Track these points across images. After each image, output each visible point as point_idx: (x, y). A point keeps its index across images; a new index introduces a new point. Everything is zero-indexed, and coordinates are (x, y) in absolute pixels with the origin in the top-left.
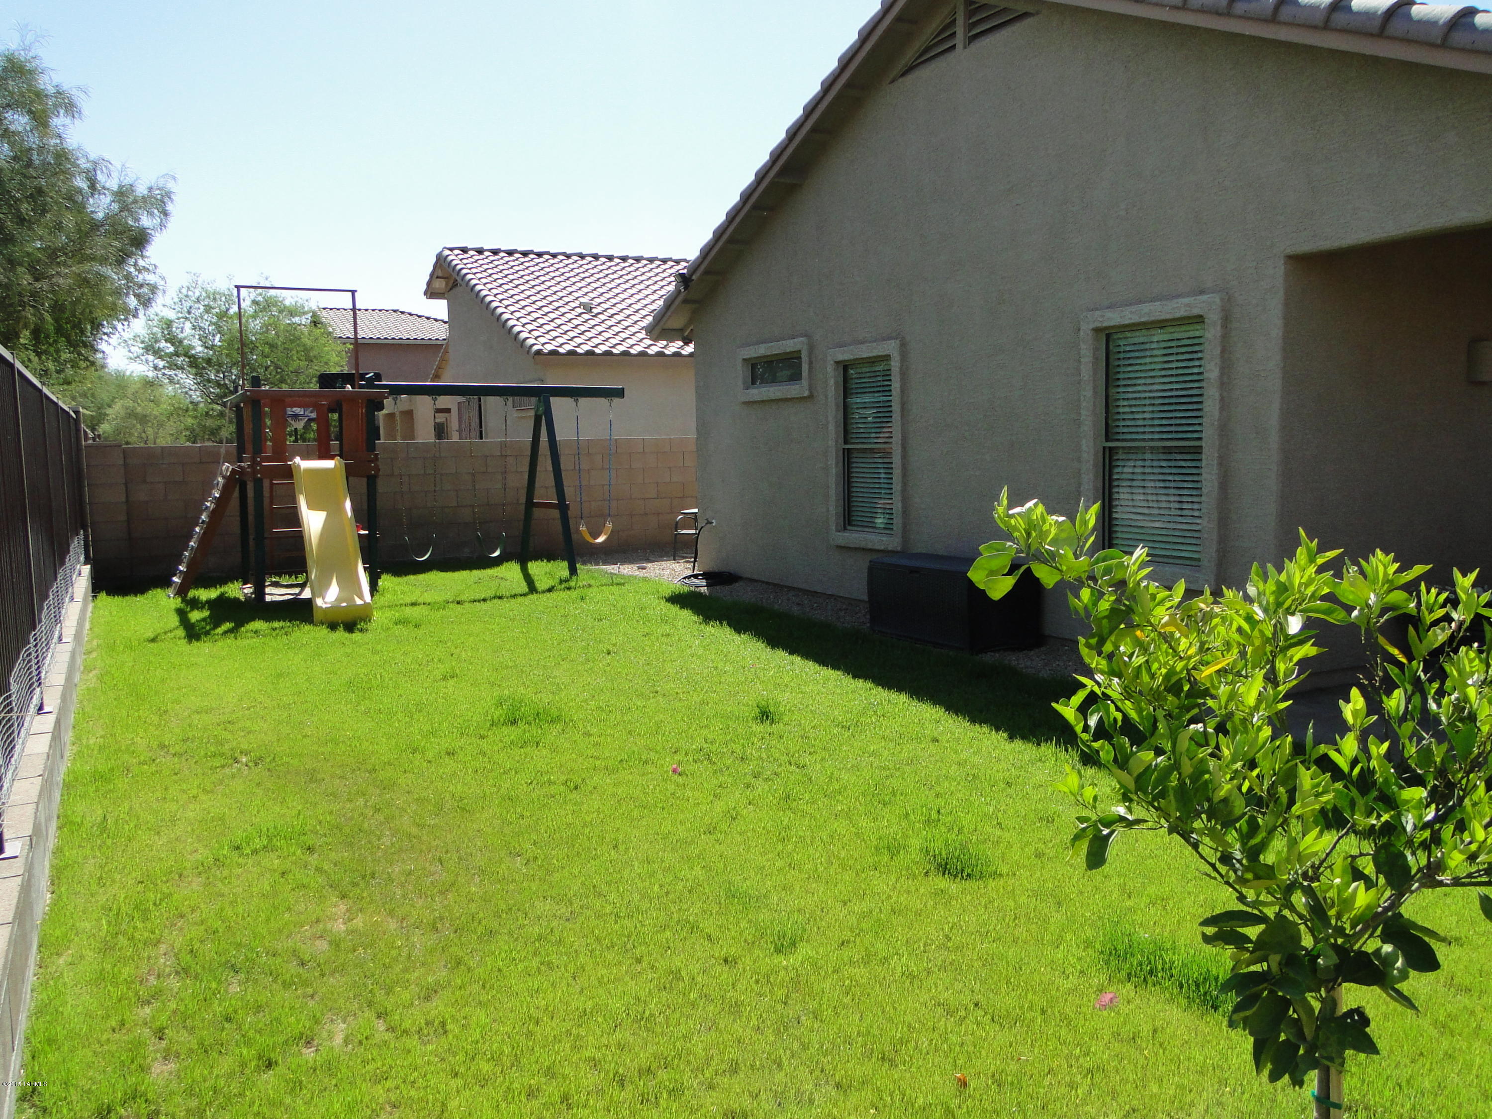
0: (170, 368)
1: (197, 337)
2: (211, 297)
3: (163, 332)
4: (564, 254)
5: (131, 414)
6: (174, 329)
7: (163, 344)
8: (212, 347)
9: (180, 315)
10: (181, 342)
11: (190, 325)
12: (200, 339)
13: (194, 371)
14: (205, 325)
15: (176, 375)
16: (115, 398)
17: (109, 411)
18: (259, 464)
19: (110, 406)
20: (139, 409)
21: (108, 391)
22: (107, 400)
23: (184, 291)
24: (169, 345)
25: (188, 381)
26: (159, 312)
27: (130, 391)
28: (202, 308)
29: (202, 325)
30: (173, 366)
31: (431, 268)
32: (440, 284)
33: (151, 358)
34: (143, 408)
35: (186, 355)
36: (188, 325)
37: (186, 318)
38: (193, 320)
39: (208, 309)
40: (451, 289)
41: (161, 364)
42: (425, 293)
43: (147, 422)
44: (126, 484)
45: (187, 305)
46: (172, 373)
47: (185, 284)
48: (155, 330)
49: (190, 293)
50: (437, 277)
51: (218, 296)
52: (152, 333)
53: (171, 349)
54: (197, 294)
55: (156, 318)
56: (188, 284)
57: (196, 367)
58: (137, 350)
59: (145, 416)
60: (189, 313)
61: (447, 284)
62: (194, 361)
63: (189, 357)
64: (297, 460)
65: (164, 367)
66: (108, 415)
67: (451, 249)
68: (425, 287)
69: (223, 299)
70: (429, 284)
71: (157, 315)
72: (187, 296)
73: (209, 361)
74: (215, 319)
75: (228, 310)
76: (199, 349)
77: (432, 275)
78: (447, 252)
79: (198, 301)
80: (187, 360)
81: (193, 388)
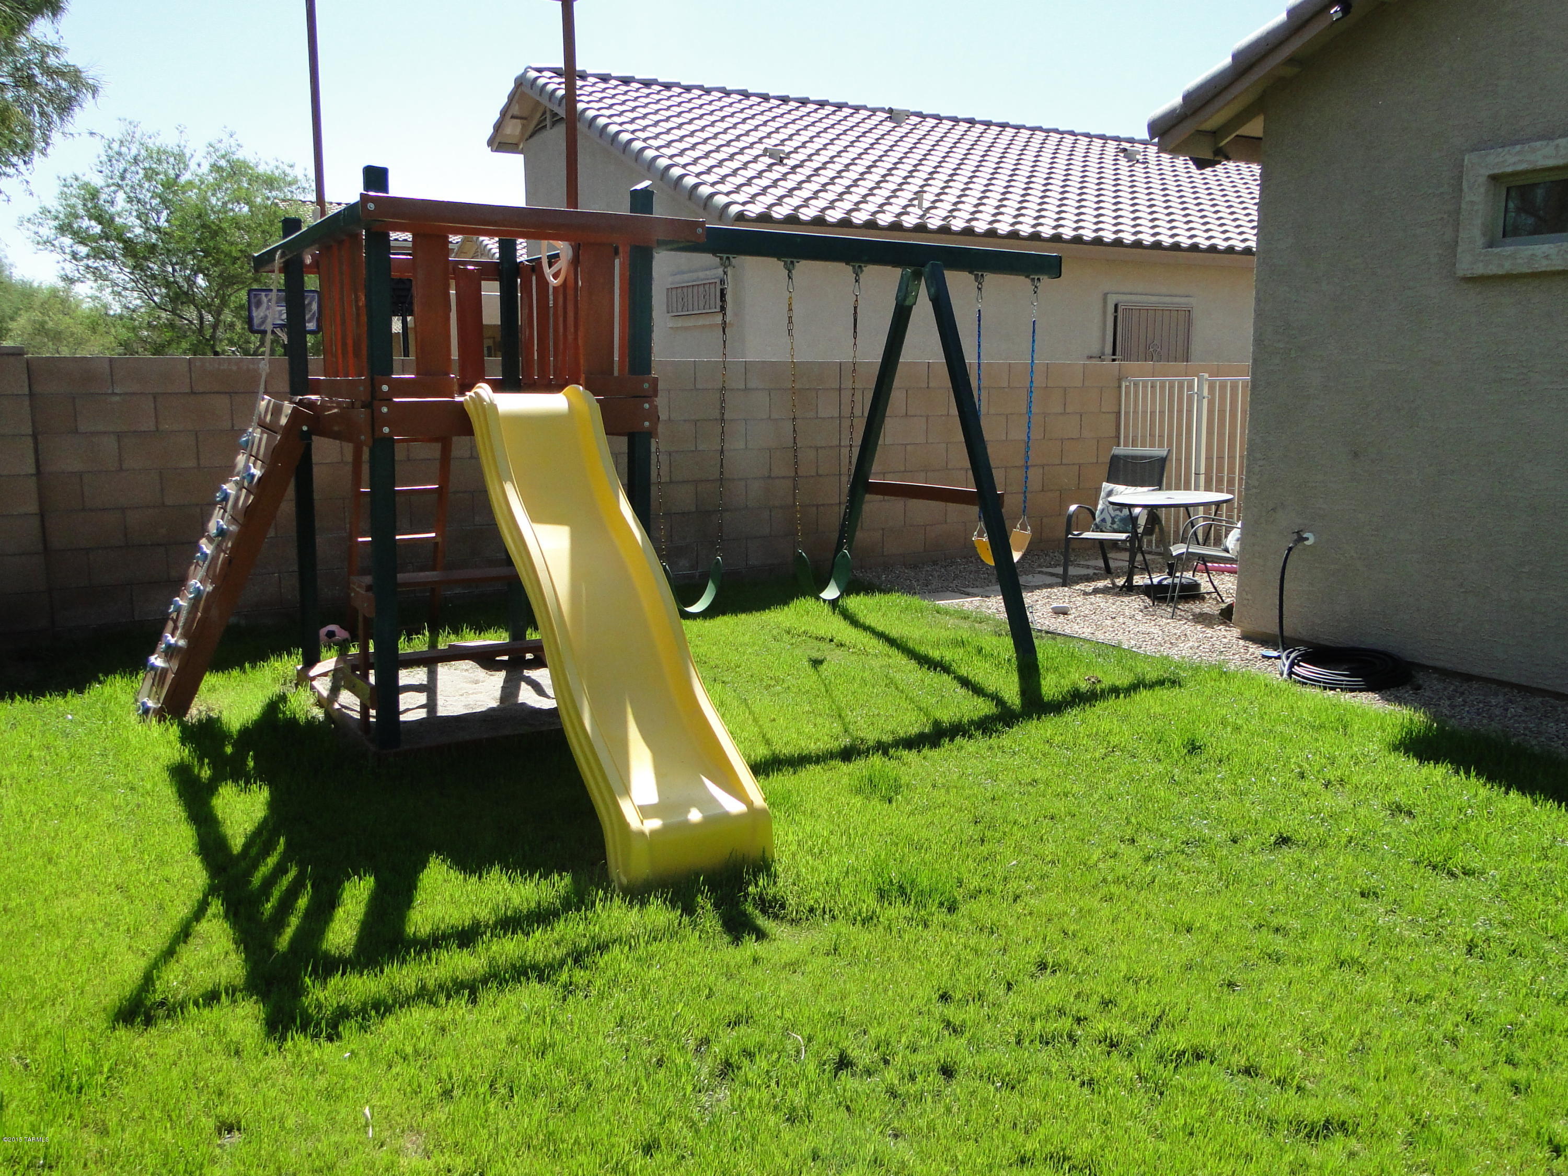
0: (95, 257)
1: (135, 214)
2: (155, 156)
3: (84, 205)
4: (700, 87)
5: (41, 329)
6: (101, 202)
7: (86, 223)
8: (158, 230)
9: (110, 181)
10: (112, 219)
11: (124, 196)
12: (138, 217)
13: (130, 262)
14: (146, 196)
15: (105, 268)
16: (20, 309)
17: (12, 325)
18: (387, 400)
19: (12, 319)
20: (50, 324)
21: (9, 300)
22: (9, 312)
23: (116, 146)
24: (93, 223)
25: (122, 276)
26: (80, 176)
27: (37, 303)
28: (141, 172)
29: (141, 197)
30: (97, 253)
31: (504, 100)
32: (513, 129)
33: (67, 241)
34: (57, 324)
35: (120, 238)
36: (121, 197)
37: (119, 185)
38: (128, 189)
39: (150, 175)
40: (531, 136)
41: (83, 250)
42: (490, 143)
43: (60, 340)
44: (35, 436)
45: (122, 166)
46: (98, 264)
47: (118, 136)
48: (73, 201)
49: (124, 150)
50: (513, 117)
51: (164, 157)
52: (68, 206)
53: (97, 229)
54: (134, 152)
55: (75, 184)
56: (120, 136)
57: (134, 256)
58: (48, 230)
59: (60, 333)
60: (123, 178)
61: (524, 127)
62: (130, 248)
63: (125, 242)
64: (484, 390)
65: (88, 256)
66: (10, 330)
67: (539, 70)
68: (490, 131)
69: (172, 160)
70: (498, 127)
71: (77, 179)
72: (119, 154)
73: (153, 248)
74: (160, 189)
75: (178, 176)
76: (139, 231)
77: (504, 113)
78: (533, 74)
79: (136, 161)
80: (121, 245)
81: (128, 286)
